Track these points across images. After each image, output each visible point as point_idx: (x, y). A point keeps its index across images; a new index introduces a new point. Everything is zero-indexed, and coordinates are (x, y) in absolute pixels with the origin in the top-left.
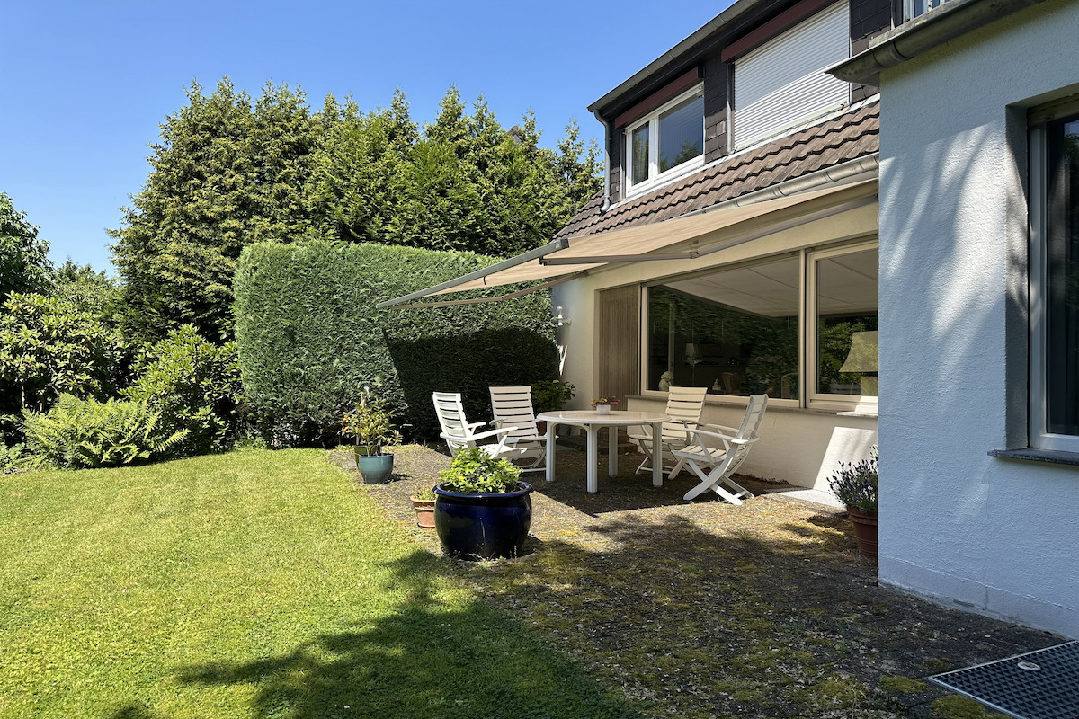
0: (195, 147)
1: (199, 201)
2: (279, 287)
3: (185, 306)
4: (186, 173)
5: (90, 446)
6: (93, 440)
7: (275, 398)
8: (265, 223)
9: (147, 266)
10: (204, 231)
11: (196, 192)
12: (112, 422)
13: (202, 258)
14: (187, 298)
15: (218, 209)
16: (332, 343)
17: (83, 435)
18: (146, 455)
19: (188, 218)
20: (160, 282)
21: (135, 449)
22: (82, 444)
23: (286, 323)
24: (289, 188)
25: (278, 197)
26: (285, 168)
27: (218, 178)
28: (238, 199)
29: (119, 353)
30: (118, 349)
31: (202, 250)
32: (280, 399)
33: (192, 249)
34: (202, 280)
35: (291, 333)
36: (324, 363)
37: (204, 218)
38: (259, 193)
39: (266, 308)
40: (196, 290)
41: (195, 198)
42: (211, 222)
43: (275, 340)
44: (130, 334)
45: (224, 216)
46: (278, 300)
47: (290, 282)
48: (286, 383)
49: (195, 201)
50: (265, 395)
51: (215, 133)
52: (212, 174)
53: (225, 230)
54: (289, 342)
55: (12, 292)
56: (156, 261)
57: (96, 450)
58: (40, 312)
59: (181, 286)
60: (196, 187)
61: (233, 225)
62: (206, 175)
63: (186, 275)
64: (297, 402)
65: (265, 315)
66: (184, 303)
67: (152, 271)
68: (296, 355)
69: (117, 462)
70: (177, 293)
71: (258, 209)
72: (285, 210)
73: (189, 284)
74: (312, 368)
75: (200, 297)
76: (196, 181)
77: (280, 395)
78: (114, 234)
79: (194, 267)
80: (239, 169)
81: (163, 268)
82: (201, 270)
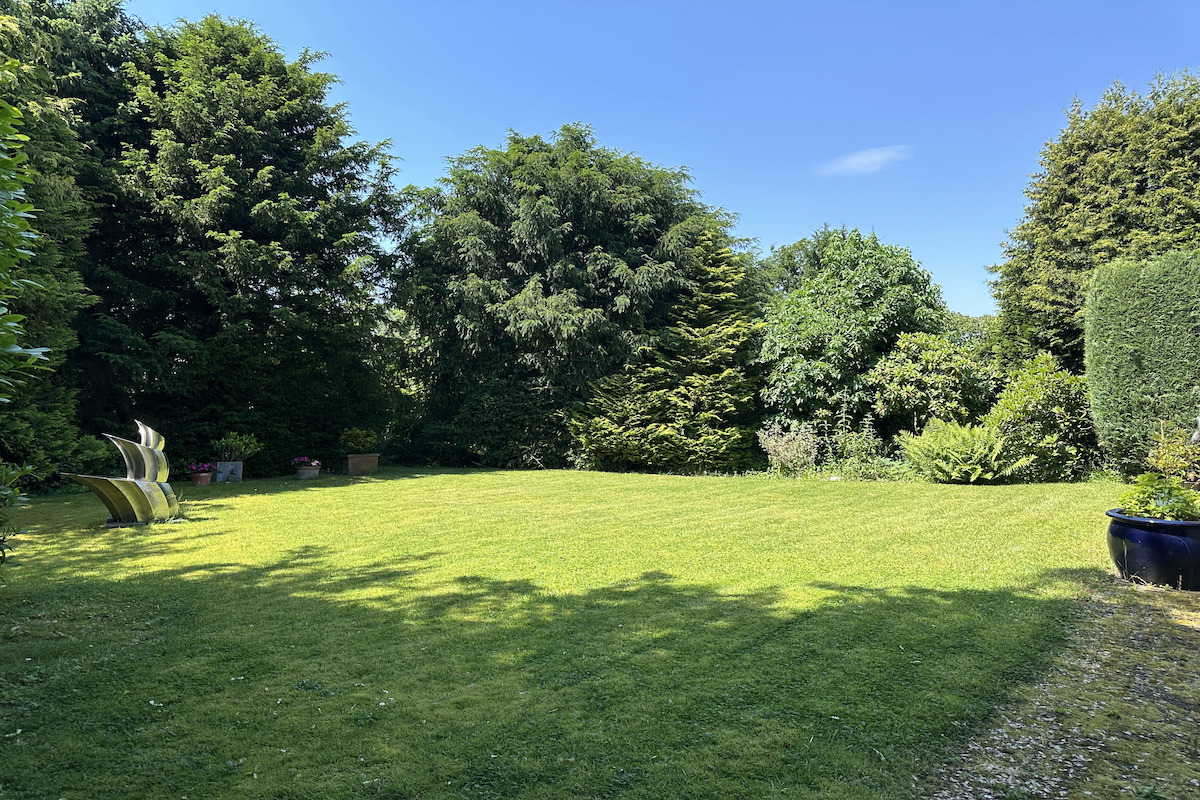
0: (1071, 169)
1: (1070, 225)
2: (1124, 308)
3: (1055, 335)
4: (1059, 199)
5: (943, 464)
6: (946, 459)
7: (1122, 429)
8: (1145, 236)
9: (1019, 298)
10: (1075, 255)
11: (1067, 217)
12: (964, 444)
13: (1072, 285)
14: (1055, 326)
15: (1089, 230)
16: (1189, 367)
17: (938, 454)
18: (989, 476)
19: (1058, 244)
20: (1030, 312)
21: (979, 470)
22: (936, 462)
23: (1131, 348)
24: (1177, 190)
25: (1162, 204)
26: (1171, 169)
27: (1092, 197)
28: (1113, 215)
29: (994, 383)
30: (994, 379)
31: (1073, 276)
32: (1127, 430)
33: (1060, 275)
34: (1071, 306)
35: (1137, 359)
36: (1179, 390)
37: (1075, 242)
38: (1140, 203)
39: (1110, 332)
40: (1064, 317)
41: (1065, 223)
42: (1082, 244)
43: (1119, 367)
44: (1005, 365)
45: (1097, 236)
46: (1123, 323)
47: (1137, 302)
48: (1133, 412)
49: (1066, 226)
50: (1111, 425)
51: (1091, 149)
52: (1086, 193)
53: (1098, 251)
54: (1135, 367)
55: (902, 333)
56: (1026, 291)
57: (947, 468)
58: (921, 348)
59: (1050, 315)
60: (1068, 211)
61: (1105, 245)
62: (1079, 197)
63: (1053, 303)
64: (1147, 433)
65: (1110, 340)
66: (1054, 331)
67: (1023, 303)
68: (1144, 382)
69: (965, 480)
70: (1045, 322)
71: (1138, 222)
72: (1170, 217)
73: (1057, 312)
74: (1164, 395)
75: (1068, 324)
76: (1068, 205)
77: (1127, 425)
78: (994, 270)
79: (1061, 294)
80: (1117, 182)
81: (1033, 299)
82: (1071, 296)
